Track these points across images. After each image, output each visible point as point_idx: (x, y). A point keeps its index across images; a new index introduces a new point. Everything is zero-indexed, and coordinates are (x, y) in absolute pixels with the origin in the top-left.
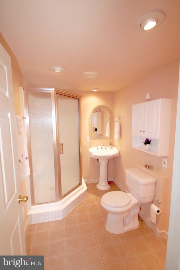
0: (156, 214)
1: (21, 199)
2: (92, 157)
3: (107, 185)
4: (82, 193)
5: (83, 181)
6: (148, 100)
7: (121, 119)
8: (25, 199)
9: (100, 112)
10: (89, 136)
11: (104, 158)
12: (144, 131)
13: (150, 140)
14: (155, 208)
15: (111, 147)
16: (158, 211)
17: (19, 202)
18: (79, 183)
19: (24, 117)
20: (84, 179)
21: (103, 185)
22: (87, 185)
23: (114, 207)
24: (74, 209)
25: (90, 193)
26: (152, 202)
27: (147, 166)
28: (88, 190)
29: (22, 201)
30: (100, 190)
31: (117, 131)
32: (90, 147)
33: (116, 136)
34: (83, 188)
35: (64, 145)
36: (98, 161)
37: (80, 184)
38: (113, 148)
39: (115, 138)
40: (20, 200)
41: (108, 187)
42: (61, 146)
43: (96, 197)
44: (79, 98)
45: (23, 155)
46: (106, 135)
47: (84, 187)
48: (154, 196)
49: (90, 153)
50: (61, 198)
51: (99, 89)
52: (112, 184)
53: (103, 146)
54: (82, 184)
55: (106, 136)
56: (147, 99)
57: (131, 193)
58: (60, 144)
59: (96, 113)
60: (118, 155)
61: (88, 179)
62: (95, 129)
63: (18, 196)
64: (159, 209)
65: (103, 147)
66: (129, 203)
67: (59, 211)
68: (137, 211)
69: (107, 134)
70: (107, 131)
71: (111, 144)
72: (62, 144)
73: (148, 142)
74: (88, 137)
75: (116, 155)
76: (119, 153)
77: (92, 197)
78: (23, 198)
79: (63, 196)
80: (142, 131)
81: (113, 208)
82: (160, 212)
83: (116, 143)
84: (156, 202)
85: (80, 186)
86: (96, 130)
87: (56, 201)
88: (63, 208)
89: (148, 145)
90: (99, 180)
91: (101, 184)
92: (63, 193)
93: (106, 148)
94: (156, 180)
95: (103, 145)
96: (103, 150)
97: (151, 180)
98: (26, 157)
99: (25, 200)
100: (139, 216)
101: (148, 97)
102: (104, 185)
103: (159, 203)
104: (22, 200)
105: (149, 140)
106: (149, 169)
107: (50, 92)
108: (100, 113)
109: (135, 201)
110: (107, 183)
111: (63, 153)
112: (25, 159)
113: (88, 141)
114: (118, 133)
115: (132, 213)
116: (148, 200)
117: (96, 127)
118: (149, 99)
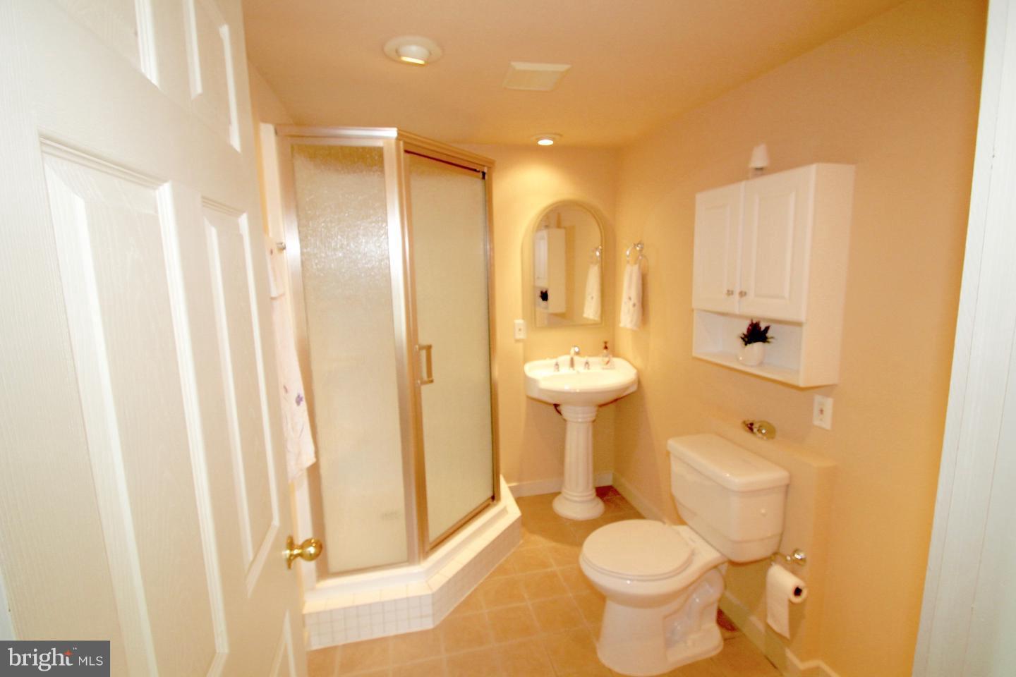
0: (790, 602)
1: (296, 552)
2: (535, 395)
3: (594, 499)
4: (505, 531)
5: (504, 487)
6: (759, 172)
7: (644, 251)
8: (312, 550)
9: (559, 226)
10: (523, 319)
11: (582, 398)
12: (745, 294)
13: (767, 328)
14: (782, 579)
15: (607, 359)
16: (798, 592)
17: (290, 560)
18: (490, 494)
19: (282, 243)
20: (508, 481)
21: (576, 502)
22: (519, 501)
23: (630, 580)
24: (476, 590)
25: (533, 532)
26: (775, 556)
27: (752, 424)
28: (522, 522)
29: (299, 559)
30: (568, 520)
31: (630, 299)
32: (526, 360)
33: (627, 316)
34: (504, 511)
35: (433, 351)
36: (559, 412)
37: (494, 497)
38: (615, 360)
39: (622, 325)
40: (291, 555)
41: (595, 508)
42: (424, 353)
43: (553, 544)
44: (486, 171)
45: (287, 387)
46: (585, 315)
47: (508, 510)
48: (782, 535)
49: (528, 381)
50: (428, 548)
51: (561, 135)
52: (610, 495)
53: (577, 353)
54: (499, 499)
55: (587, 319)
56: (757, 169)
57: (691, 528)
58: (421, 348)
59: (544, 233)
60: (634, 389)
61: (519, 480)
62: (542, 292)
63: (284, 541)
64: (800, 584)
65: (576, 359)
66: (688, 563)
67: (420, 597)
68: (711, 593)
69: (591, 310)
70: (588, 298)
71: (606, 348)
72: (429, 348)
73: (756, 334)
74: (519, 322)
75: (627, 388)
76: (639, 382)
77: (540, 544)
78: (302, 547)
79: (433, 545)
80: (737, 291)
81: (629, 582)
82: (804, 594)
83: (626, 343)
84: (789, 558)
85: (495, 505)
86: (544, 296)
87: (410, 560)
88: (436, 587)
89: (757, 346)
90: (562, 483)
91: (568, 497)
92: (434, 532)
93: (587, 363)
94: (791, 477)
95: (577, 349)
96: (578, 372)
97: (771, 475)
98: (299, 396)
99: (311, 555)
100: (720, 613)
101: (759, 158)
102: (582, 502)
103: (801, 559)
104: (300, 555)
105: (763, 326)
106: (759, 438)
107: (380, 144)
108: (560, 233)
109: (707, 555)
110: (593, 493)
111: (432, 381)
112: (295, 405)
113: (521, 336)
114: (634, 305)
115: (697, 600)
116: (755, 551)
117: (543, 285)
118: (761, 169)
